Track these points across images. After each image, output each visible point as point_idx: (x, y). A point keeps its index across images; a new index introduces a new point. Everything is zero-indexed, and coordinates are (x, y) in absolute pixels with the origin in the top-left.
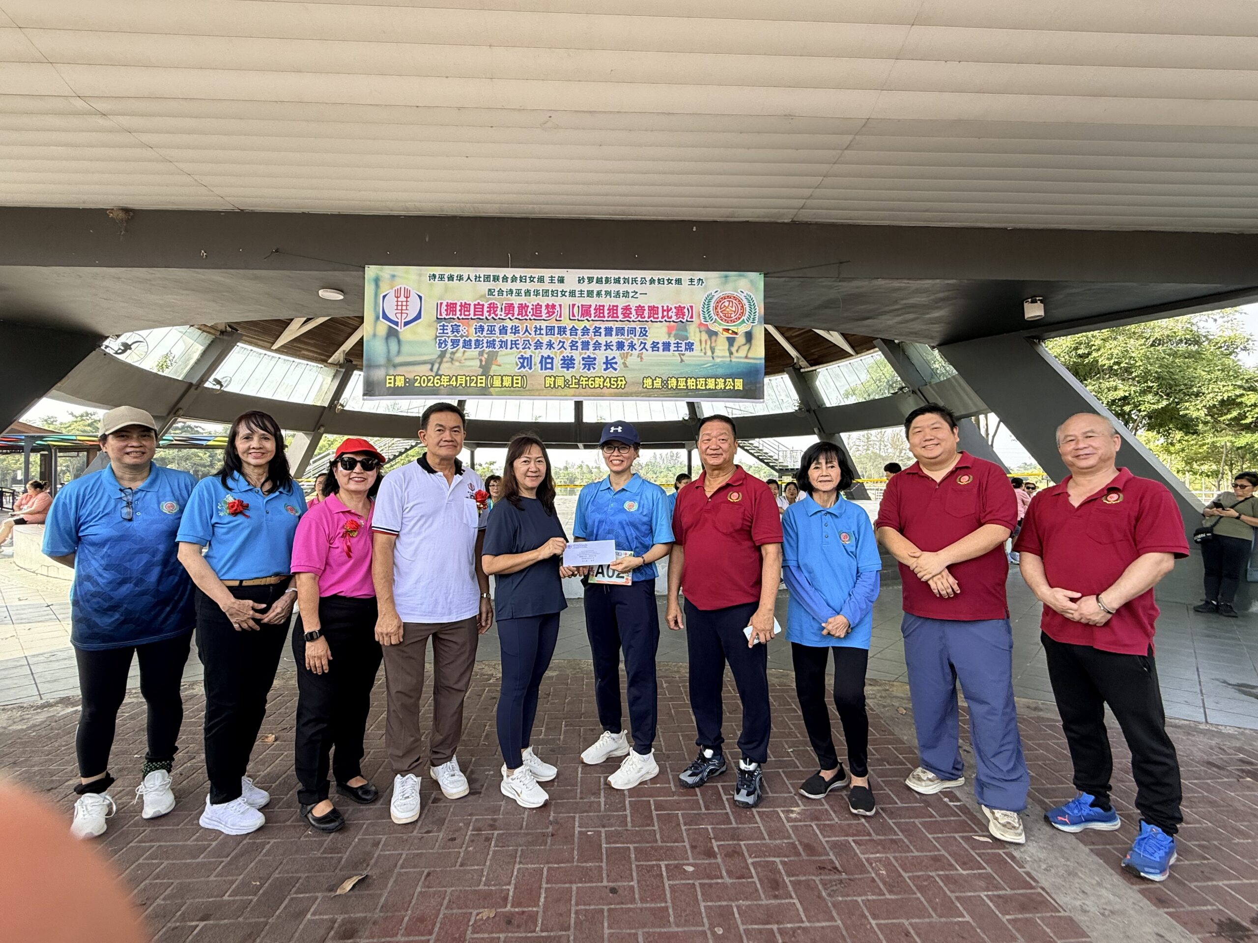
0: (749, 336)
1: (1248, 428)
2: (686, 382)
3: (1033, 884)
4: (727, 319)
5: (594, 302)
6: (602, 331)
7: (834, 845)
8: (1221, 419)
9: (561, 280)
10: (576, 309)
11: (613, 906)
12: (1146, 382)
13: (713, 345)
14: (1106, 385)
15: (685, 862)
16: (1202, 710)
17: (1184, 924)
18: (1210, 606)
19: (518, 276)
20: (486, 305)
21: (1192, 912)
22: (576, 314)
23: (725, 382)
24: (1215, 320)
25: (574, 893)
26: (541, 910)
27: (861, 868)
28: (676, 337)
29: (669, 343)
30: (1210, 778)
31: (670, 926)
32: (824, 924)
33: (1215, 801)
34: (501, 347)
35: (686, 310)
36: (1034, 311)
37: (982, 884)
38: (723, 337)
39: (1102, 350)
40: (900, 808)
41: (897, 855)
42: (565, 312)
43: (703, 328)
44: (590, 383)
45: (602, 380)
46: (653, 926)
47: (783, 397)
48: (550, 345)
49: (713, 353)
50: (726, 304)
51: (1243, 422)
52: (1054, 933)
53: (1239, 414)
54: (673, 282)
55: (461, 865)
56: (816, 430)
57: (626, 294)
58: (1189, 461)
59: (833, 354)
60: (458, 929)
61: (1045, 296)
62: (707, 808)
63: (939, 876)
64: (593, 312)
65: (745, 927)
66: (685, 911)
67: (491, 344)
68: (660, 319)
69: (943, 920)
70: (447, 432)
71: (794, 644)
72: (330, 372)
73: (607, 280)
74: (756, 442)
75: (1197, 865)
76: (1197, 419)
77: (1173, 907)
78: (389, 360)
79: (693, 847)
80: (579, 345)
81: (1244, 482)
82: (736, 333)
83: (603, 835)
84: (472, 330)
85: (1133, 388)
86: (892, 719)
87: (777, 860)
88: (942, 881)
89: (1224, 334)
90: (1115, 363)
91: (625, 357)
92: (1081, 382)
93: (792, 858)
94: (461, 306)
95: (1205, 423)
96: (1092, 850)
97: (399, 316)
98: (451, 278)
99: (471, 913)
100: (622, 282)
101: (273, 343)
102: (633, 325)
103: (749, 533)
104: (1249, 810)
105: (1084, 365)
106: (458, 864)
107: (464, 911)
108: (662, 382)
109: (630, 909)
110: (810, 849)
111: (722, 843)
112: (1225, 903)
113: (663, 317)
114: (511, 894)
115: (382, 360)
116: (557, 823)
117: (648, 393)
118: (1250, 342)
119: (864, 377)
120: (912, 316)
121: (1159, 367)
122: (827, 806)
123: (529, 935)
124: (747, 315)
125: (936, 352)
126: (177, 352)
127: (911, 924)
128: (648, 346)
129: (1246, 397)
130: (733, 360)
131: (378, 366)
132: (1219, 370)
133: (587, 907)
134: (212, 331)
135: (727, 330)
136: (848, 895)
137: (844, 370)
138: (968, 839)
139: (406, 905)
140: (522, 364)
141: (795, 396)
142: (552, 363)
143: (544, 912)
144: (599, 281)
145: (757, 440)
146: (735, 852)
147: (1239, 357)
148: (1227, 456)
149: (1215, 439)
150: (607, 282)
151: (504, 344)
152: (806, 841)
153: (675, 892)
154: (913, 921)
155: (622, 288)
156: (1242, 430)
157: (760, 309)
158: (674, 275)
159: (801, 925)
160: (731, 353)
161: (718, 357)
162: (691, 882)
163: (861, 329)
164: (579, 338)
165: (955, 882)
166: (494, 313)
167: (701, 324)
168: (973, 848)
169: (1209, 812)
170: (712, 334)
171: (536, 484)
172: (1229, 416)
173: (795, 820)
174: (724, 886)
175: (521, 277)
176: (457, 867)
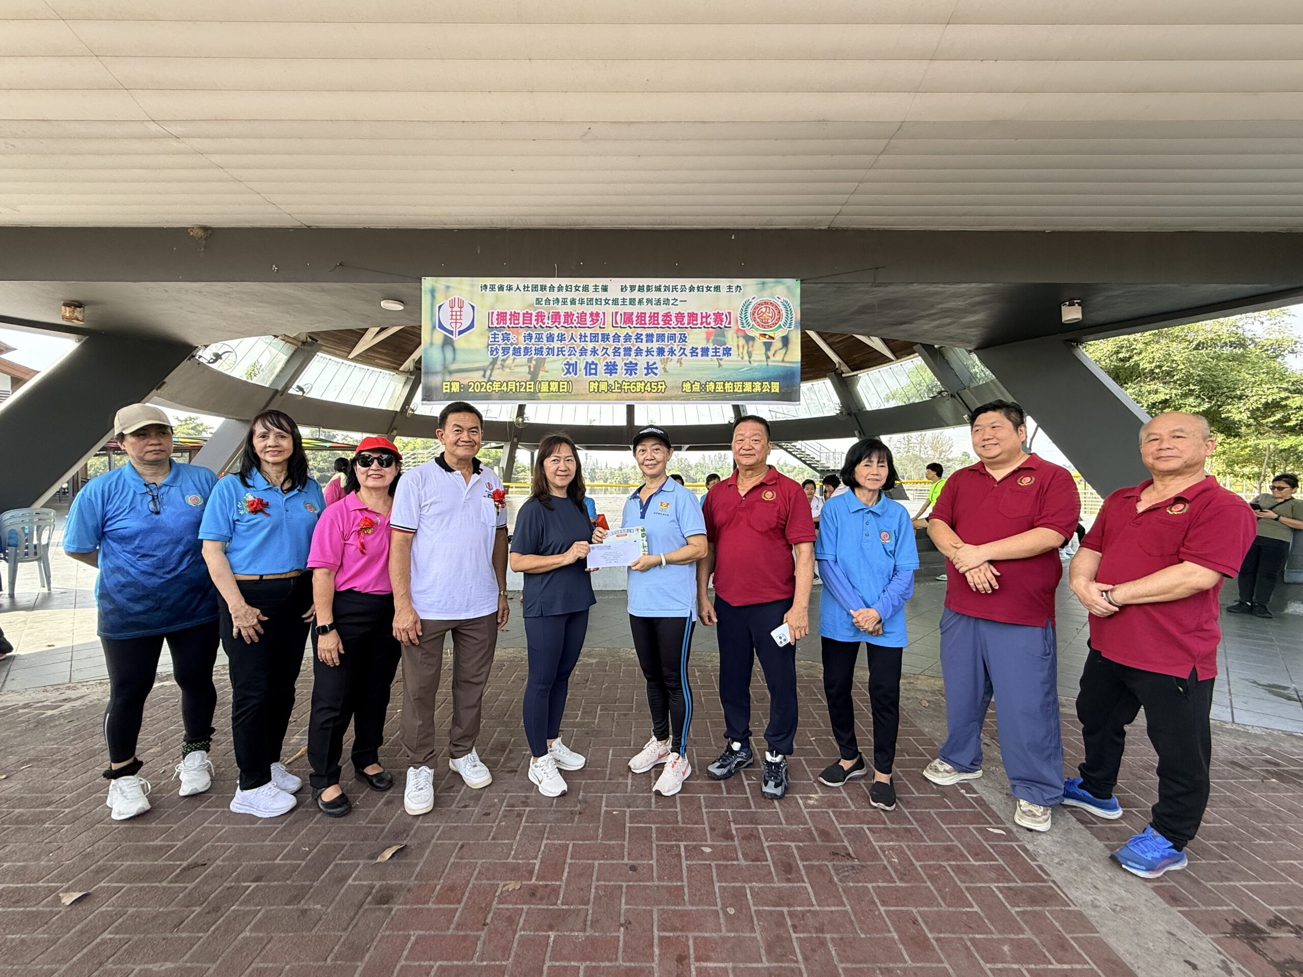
0: (785, 341)
1: (1292, 430)
2: (724, 386)
3: (1045, 877)
4: (764, 324)
5: (636, 309)
6: (644, 337)
7: (849, 832)
8: (1264, 421)
9: (605, 289)
10: (619, 316)
11: (631, 883)
12: (1188, 385)
13: (750, 349)
14: (1146, 388)
15: (704, 843)
16: (1229, 710)
17: (1198, 923)
18: (1245, 607)
19: (564, 286)
20: (534, 314)
21: (1206, 911)
22: (619, 321)
23: (762, 385)
24: (1262, 323)
25: (596, 869)
26: (563, 884)
27: (875, 856)
28: (714, 342)
29: (707, 349)
30: (1233, 778)
31: (684, 904)
32: (833, 908)
33: (1238, 802)
34: (548, 354)
35: (724, 317)
36: (1071, 314)
37: (993, 875)
38: (760, 341)
39: (1144, 354)
40: (915, 798)
41: (910, 843)
42: (609, 319)
43: (740, 334)
44: (632, 387)
45: (643, 384)
46: (668, 904)
47: (825, 401)
48: (594, 351)
49: (750, 357)
50: (764, 310)
51: (1287, 424)
52: (1063, 926)
53: (1283, 417)
54: (712, 289)
55: (493, 839)
56: (856, 433)
57: (667, 302)
58: (1230, 464)
59: (873, 359)
60: (485, 899)
61: (1083, 298)
62: (728, 793)
63: (950, 865)
64: (635, 319)
65: (756, 908)
66: (699, 890)
67: (539, 351)
68: (699, 325)
69: (951, 909)
70: (465, 433)
71: (823, 638)
72: (401, 379)
73: (649, 288)
74: (799, 444)
75: (1215, 864)
76: (1239, 421)
77: (1186, 906)
78: (445, 367)
79: (712, 829)
80: (622, 351)
81: (1282, 484)
82: (773, 338)
83: (628, 814)
84: (522, 338)
85: (1174, 391)
86: (915, 711)
87: (793, 844)
88: (953, 870)
89: (1271, 337)
90: (1156, 367)
91: (665, 362)
92: (1121, 386)
93: (807, 843)
94: (511, 315)
95: (1248, 426)
96: (1106, 846)
97: (453, 325)
98: (501, 288)
99: (498, 885)
100: (663, 289)
101: (350, 353)
102: (673, 331)
103: (783, 531)
104: (1273, 812)
105: (1125, 369)
106: (490, 838)
107: (491, 882)
108: (701, 386)
109: (648, 887)
110: (825, 835)
111: (740, 826)
112: (1241, 904)
113: (702, 323)
114: (537, 867)
115: (439, 367)
116: (586, 802)
117: (687, 397)
118: (1298, 345)
119: (904, 381)
120: (948, 320)
121: (1201, 371)
122: (845, 795)
123: (551, 907)
124: (783, 320)
125: (974, 357)
126: (264, 361)
127: (919, 912)
128: (687, 352)
129: (1292, 400)
130: (770, 364)
131: (436, 373)
132: (1264, 373)
133: (607, 883)
134: (295, 342)
135: (764, 335)
136: (859, 882)
137: (885, 376)
138: (982, 831)
139: (439, 875)
140: (568, 370)
141: (836, 400)
142: (596, 369)
143: (566, 886)
144: (641, 289)
145: (800, 442)
146: (753, 835)
147: (1286, 359)
148: (1269, 458)
149: (1258, 441)
150: (648, 290)
151: (551, 351)
152: (821, 827)
153: (692, 871)
154: (922, 909)
155: (662, 295)
156: (1286, 432)
157: (797, 315)
158: (713, 282)
159: (812, 908)
160: (768, 357)
161: (755, 361)
162: (707, 862)
163: (900, 334)
164: (622, 345)
165: (966, 873)
166: (542, 321)
167: (739, 330)
168: (986, 840)
169: (1231, 812)
170: (749, 339)
171: (566, 482)
172: (1272, 419)
173: (813, 807)
174: (739, 868)
175: (567, 286)
176: (489, 840)
